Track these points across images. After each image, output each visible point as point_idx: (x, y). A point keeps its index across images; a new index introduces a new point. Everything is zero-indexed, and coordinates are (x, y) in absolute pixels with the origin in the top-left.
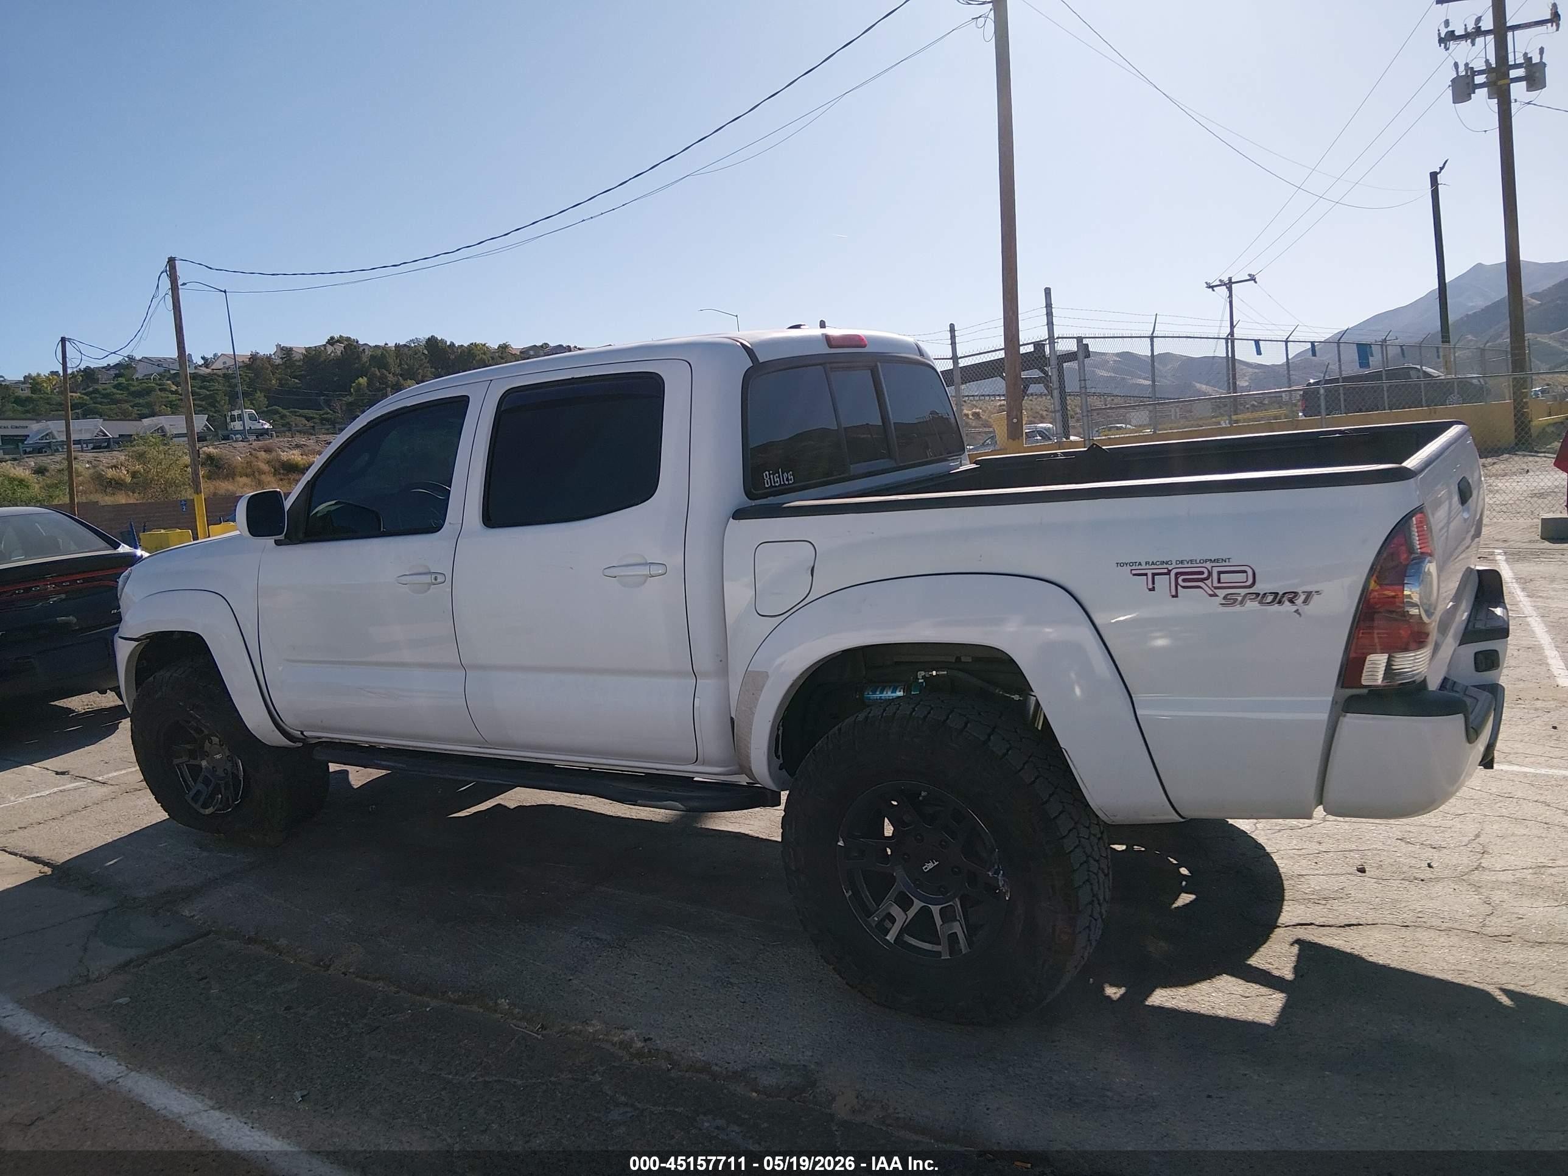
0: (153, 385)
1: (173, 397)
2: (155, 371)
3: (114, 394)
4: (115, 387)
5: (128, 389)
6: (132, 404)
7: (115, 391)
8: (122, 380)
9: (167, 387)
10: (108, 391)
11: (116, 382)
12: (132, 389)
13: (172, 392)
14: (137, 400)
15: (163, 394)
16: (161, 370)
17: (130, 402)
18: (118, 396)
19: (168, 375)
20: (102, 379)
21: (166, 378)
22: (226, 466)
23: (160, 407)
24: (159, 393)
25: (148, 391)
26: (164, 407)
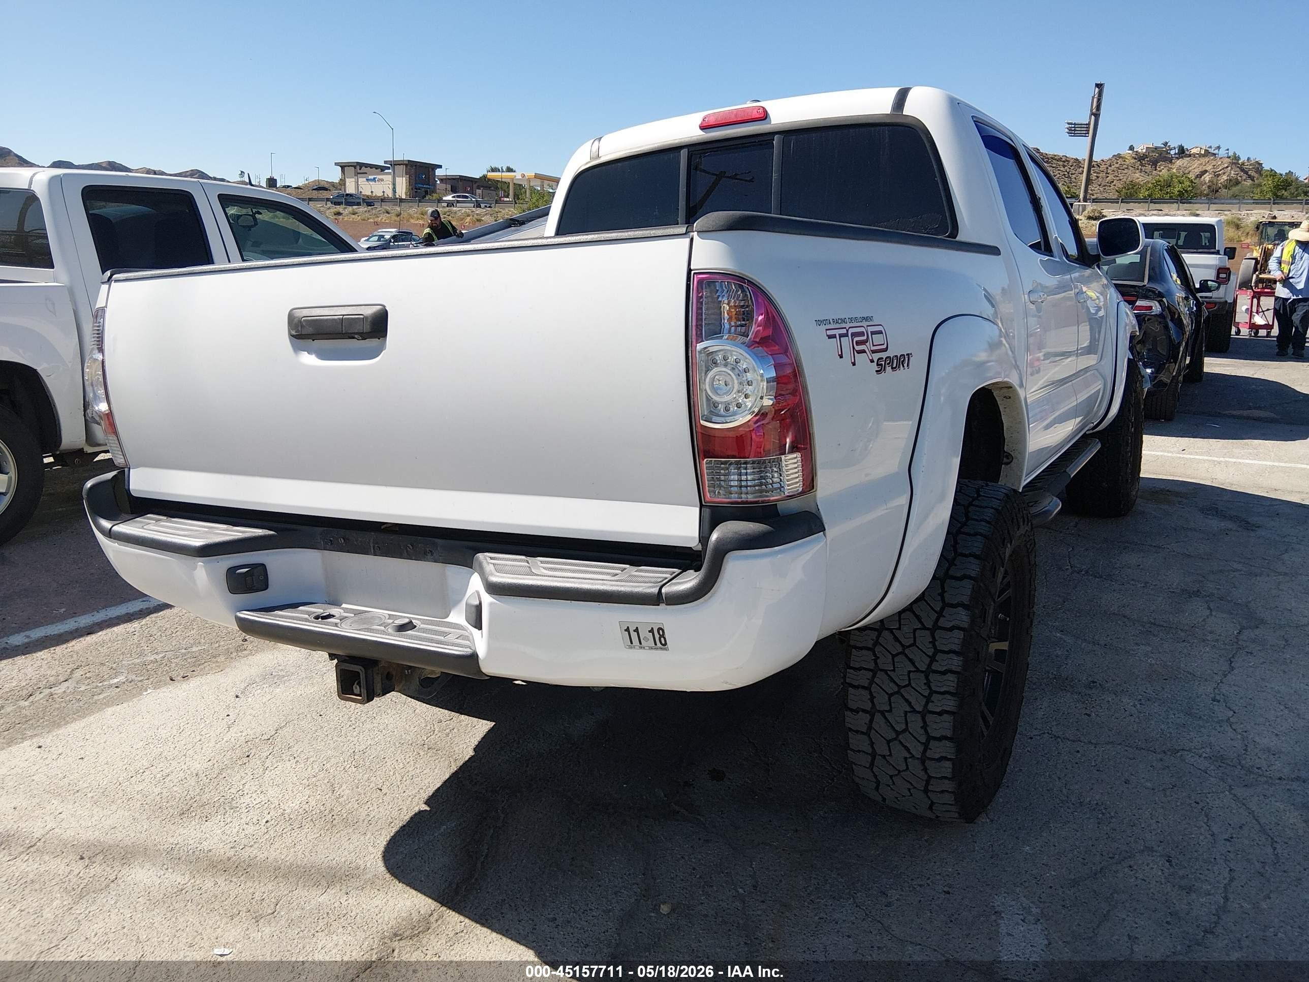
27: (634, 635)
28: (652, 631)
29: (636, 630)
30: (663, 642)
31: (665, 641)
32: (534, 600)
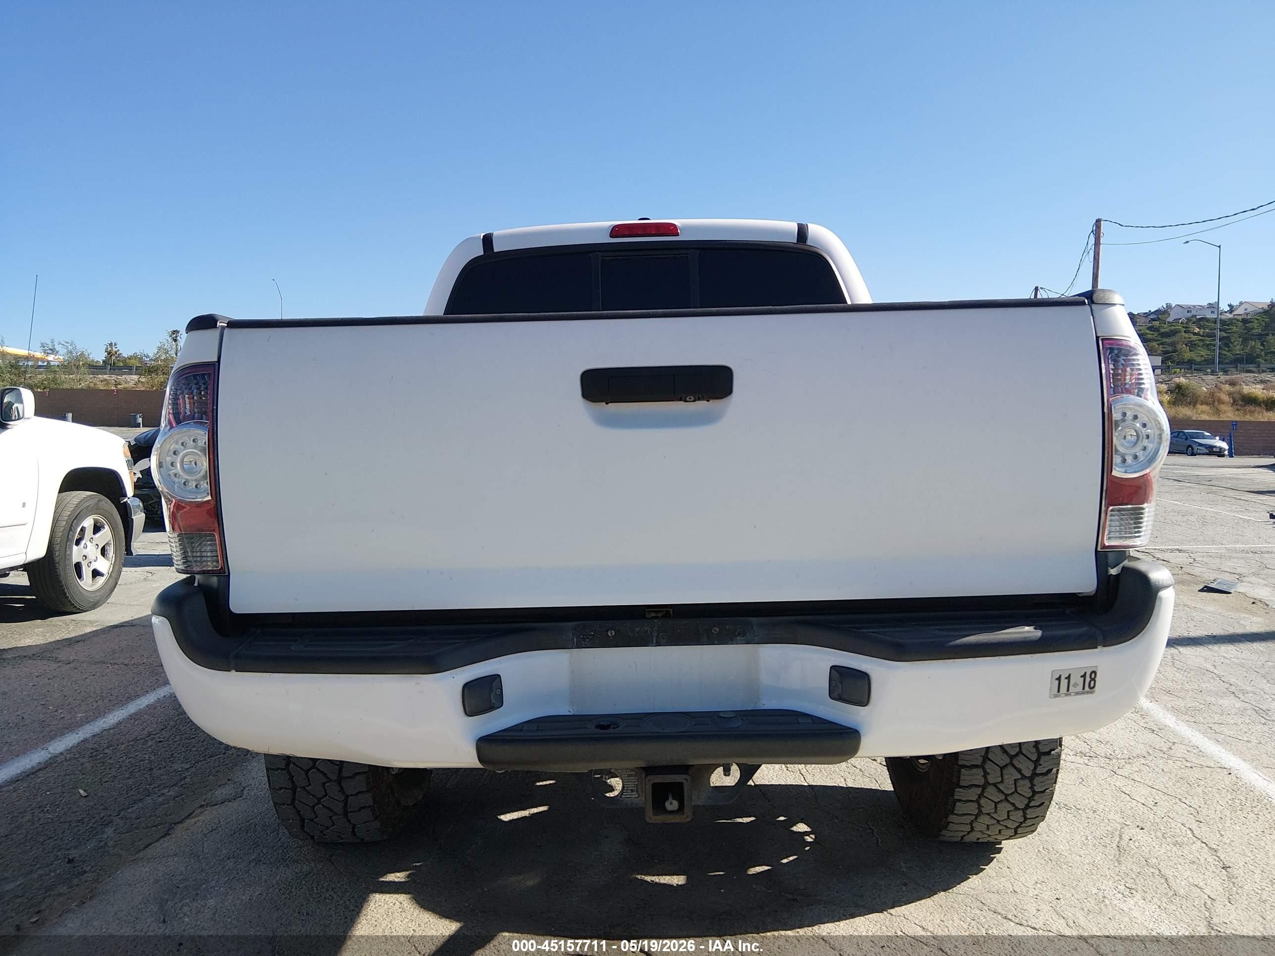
0: (1180, 327)
1: (1194, 338)
2: (1184, 316)
3: (1147, 334)
4: (1150, 328)
5: (1159, 331)
6: (1158, 342)
7: (1148, 332)
8: (1156, 323)
9: (1192, 329)
10: (1143, 332)
11: (1150, 325)
12: (1163, 330)
13: (1195, 334)
14: (1165, 340)
15: (1187, 336)
16: (1189, 315)
17: (1159, 340)
18: (1149, 336)
19: (1194, 319)
20: (1140, 322)
21: (1192, 322)
22: (1191, 394)
23: (1182, 345)
24: (1184, 334)
25: (1174, 333)
26: (1184, 346)
27: (1064, 682)
28: (1084, 676)
29: (1068, 678)
30: (1092, 685)
31: (1095, 684)
32: (955, 662)
